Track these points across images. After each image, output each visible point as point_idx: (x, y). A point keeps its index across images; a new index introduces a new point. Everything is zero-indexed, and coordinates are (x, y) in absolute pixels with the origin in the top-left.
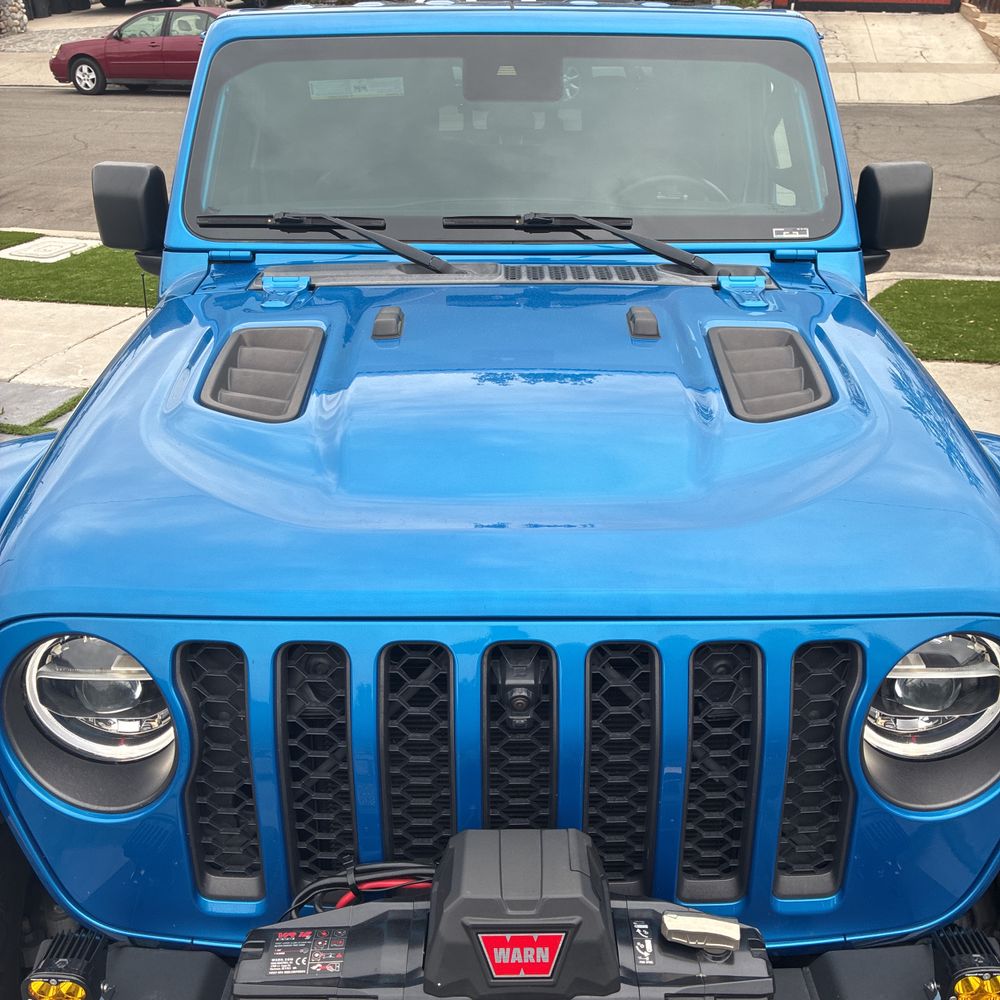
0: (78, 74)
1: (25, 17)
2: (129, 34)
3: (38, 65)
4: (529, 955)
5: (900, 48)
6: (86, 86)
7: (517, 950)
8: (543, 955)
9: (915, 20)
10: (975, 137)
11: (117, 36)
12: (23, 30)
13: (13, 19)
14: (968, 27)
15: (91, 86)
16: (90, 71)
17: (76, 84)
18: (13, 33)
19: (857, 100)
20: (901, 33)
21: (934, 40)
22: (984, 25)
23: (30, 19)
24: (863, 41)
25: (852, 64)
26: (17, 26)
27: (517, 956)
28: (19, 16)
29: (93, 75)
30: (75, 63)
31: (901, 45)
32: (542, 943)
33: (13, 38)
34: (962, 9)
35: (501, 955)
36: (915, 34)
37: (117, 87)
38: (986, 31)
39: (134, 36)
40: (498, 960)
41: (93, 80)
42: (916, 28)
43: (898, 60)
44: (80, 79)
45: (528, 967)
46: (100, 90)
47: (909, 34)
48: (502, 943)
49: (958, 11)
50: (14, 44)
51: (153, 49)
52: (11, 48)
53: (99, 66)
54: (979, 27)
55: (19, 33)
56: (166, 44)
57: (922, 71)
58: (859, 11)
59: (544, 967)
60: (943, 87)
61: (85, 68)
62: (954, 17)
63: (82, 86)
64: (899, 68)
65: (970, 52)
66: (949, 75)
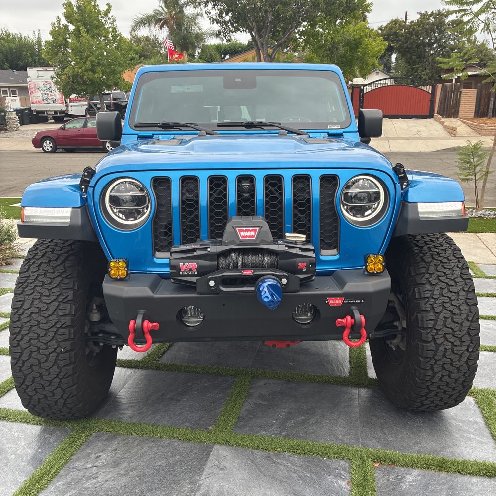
0: (45, 144)
1: (19, 124)
2: (69, 127)
3: (25, 143)
4: (249, 233)
5: (408, 132)
6: (48, 149)
7: (246, 232)
8: (253, 233)
9: (414, 122)
10: (439, 161)
11: (63, 129)
12: (18, 130)
13: (13, 125)
14: (437, 123)
15: (50, 149)
16: (50, 143)
17: (43, 149)
18: (13, 131)
19: (389, 151)
20: (408, 126)
21: (422, 128)
22: (444, 122)
23: (21, 125)
24: (391, 129)
25: (387, 137)
26: (15, 128)
27: (246, 234)
28: (16, 123)
29: (51, 145)
30: (43, 140)
31: (408, 130)
32: (253, 230)
33: (13, 133)
34: (434, 117)
35: (242, 234)
36: (414, 126)
37: (61, 150)
38: (445, 124)
39: (71, 128)
40: (241, 235)
41: (51, 147)
42: (414, 124)
43: (407, 136)
44: (45, 147)
45: (249, 236)
46: (54, 151)
47: (412, 126)
48: (242, 231)
49: (432, 117)
50: (14, 135)
51: (80, 133)
52: (12, 137)
53: (54, 141)
54: (442, 123)
55: (15, 131)
56: (85, 131)
57: (417, 140)
58: (389, 118)
59: (253, 236)
60: (427, 145)
61: (48, 142)
62: (431, 119)
63: (46, 149)
64: (407, 139)
65: (438, 133)
66: (430, 141)
